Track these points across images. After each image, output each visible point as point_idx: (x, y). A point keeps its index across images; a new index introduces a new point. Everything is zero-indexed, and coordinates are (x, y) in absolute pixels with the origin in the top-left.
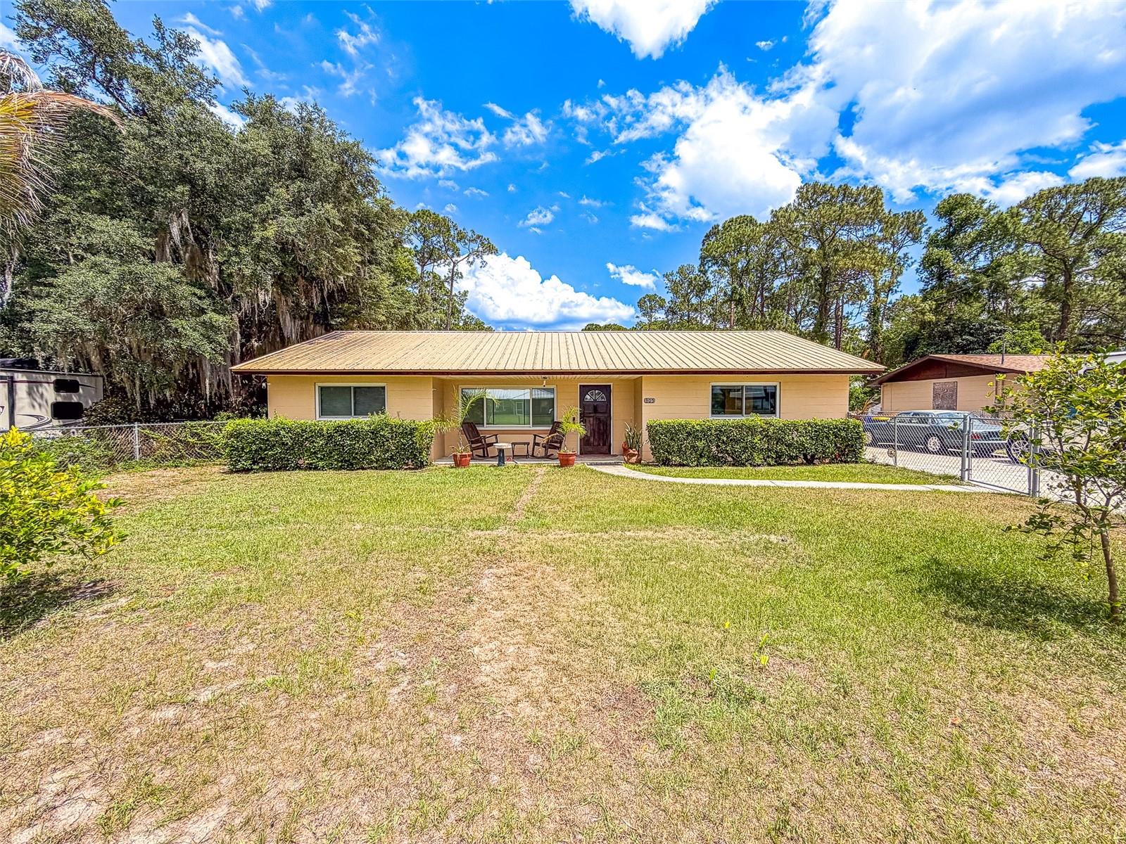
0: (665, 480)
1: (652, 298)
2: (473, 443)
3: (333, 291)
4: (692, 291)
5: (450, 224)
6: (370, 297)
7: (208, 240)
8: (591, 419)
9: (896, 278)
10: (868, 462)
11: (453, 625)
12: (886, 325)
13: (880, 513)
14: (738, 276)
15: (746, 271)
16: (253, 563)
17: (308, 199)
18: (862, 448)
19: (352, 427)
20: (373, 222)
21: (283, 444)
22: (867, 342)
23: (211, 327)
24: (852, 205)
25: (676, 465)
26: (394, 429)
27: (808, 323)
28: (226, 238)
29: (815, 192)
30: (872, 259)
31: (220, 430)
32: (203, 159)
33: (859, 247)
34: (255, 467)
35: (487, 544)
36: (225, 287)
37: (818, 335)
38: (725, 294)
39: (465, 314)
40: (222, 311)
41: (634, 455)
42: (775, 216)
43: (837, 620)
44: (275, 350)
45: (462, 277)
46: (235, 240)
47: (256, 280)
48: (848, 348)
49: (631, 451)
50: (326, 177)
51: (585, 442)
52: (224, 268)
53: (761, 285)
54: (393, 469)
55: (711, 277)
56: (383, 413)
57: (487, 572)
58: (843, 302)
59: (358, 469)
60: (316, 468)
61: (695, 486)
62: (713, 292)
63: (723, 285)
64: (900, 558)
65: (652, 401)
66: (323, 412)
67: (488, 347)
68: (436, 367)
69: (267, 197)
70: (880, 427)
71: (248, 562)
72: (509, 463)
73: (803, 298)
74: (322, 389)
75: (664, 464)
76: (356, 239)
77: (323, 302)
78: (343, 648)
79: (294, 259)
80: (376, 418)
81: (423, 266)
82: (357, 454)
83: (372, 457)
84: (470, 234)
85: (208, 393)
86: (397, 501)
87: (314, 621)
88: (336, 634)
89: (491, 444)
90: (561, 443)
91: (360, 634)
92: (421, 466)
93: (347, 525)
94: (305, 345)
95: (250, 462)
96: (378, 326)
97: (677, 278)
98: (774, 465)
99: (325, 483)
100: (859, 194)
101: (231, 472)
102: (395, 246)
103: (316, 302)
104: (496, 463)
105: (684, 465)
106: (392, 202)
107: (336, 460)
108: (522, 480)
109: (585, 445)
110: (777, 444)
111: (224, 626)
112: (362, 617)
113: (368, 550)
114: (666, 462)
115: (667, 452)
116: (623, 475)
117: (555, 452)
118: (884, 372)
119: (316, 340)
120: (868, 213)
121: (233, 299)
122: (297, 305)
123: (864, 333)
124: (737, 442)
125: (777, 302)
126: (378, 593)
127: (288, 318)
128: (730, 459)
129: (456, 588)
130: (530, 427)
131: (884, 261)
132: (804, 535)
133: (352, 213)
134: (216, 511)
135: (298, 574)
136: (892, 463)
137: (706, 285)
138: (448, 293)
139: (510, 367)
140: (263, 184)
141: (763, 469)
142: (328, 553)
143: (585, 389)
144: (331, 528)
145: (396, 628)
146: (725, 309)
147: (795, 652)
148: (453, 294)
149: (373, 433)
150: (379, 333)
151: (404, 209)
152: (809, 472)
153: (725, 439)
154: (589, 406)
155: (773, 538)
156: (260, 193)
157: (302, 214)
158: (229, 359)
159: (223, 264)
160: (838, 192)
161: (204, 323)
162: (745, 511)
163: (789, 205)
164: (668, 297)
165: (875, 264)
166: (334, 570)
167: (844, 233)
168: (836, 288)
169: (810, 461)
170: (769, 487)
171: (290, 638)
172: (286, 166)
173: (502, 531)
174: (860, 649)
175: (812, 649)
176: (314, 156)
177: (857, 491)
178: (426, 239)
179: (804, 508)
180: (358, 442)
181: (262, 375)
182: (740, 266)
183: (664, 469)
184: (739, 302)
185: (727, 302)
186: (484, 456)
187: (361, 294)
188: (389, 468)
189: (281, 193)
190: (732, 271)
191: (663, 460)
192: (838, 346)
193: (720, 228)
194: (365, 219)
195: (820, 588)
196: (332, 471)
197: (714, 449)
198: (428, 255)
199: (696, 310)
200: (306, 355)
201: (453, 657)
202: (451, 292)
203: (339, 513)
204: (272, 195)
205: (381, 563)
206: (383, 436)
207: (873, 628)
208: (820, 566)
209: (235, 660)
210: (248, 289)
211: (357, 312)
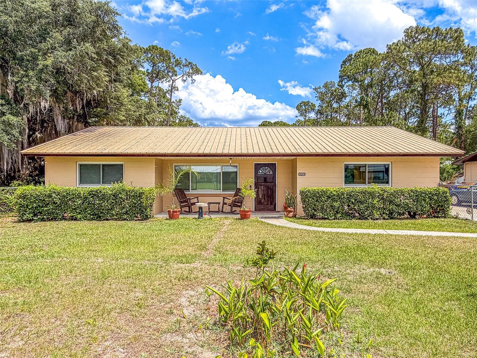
0: (311, 229)
1: (306, 104)
2: (182, 202)
3: (90, 99)
4: (333, 99)
5: (171, 55)
6: (115, 104)
7: (8, 67)
8: (263, 187)
9: (474, 90)
10: (453, 218)
11: (158, 330)
12: (468, 122)
13: (459, 253)
14: (365, 89)
15: (370, 86)
16: (28, 285)
17: (75, 40)
18: (449, 207)
19: (100, 191)
20: (117, 54)
21: (54, 203)
22: (454, 134)
23: (9, 124)
24: (442, 41)
25: (320, 219)
26: (128, 193)
27: (413, 121)
28: (20, 66)
29: (416, 33)
30: (456, 77)
31: (13, 193)
32: (7, 14)
33: (448, 69)
34: (35, 218)
35: (186, 273)
36: (18, 97)
37: (421, 130)
38: (356, 101)
39: (180, 115)
40: (16, 114)
41: (291, 211)
42: (389, 48)
43: (422, 330)
44: (51, 139)
45: (178, 90)
46: (26, 67)
47: (39, 93)
48: (441, 137)
49: (289, 209)
50: (87, 25)
51: (258, 202)
52: (18, 85)
53: (380, 96)
54: (127, 220)
55: (346, 89)
56: (121, 182)
57: (184, 293)
58: (437, 107)
59: (104, 220)
60: (76, 219)
61: (331, 233)
62: (348, 99)
63: (354, 95)
64: (470, 286)
65: (304, 174)
66: (81, 182)
67: (193, 137)
68: (157, 151)
69: (48, 39)
70: (462, 193)
71: (24, 284)
72: (206, 217)
73: (410, 103)
74: (81, 165)
75: (312, 218)
76: (106, 66)
77: (83, 107)
78: (82, 345)
79: (65, 79)
80: (116, 186)
81: (152, 83)
82: (103, 210)
83: (113, 212)
84: (184, 62)
85: (5, 168)
86: (128, 242)
87: (65, 326)
88: (78, 335)
89: (194, 204)
90: (241, 203)
91: (95, 335)
92: (146, 218)
93: (93, 259)
94: (70, 136)
95: (32, 215)
96: (120, 123)
97: (323, 90)
98: (388, 219)
99: (81, 230)
100: (447, 34)
101: (19, 221)
102: (132, 70)
103: (79, 107)
104: (197, 216)
105: (325, 219)
106: (130, 40)
107: (89, 214)
108: (214, 228)
109: (258, 204)
110: (390, 204)
111: (4, 329)
112: (97, 323)
113: (105, 277)
114: (313, 217)
115: (314, 209)
116: (283, 225)
117: (238, 209)
118: (463, 155)
119: (78, 133)
120: (453, 46)
121: (24, 105)
122: (66, 109)
123: (453, 127)
124: (361, 203)
125: (392, 106)
126: (109, 307)
127: (60, 118)
128: (357, 215)
129: (163, 304)
130: (220, 192)
131: (465, 78)
132: (404, 269)
133: (103, 48)
134: (6, 248)
135: (57, 293)
136: (470, 218)
137: (343, 95)
138: (169, 101)
139: (207, 151)
140: (45, 30)
141: (379, 222)
142: (78, 278)
143: (258, 166)
144: (82, 261)
145: (119, 331)
146: (356, 111)
147: (391, 352)
148: (172, 101)
149: (114, 196)
150: (120, 128)
151: (138, 45)
152: (412, 224)
153: (353, 201)
154: (260, 177)
155: (383, 271)
156: (43, 36)
157: (70, 50)
158: (20, 146)
159: (17, 82)
160: (433, 32)
161: (4, 121)
162: (364, 252)
163: (399, 41)
164: (317, 103)
165: (459, 80)
166: (81, 290)
167: (438, 59)
168: (432, 96)
169: (413, 216)
170: (383, 235)
171: (48, 337)
172: (61, 18)
173: (197, 264)
174: (436, 350)
175: (403, 350)
176: (79, 11)
177: (443, 237)
178: (154, 65)
179: (406, 250)
180: (104, 202)
181: (41, 156)
182: (366, 82)
183: (311, 221)
184: (366, 106)
185: (357, 106)
186: (189, 212)
187: (109, 102)
188: (125, 219)
189: (57, 36)
190: (361, 85)
191: (311, 215)
192: (435, 137)
193: (353, 56)
194: (113, 53)
195: (411, 308)
196: (86, 222)
197: (346, 207)
198: (155, 75)
199: (336, 112)
200: (71, 143)
201: (156, 352)
202: (171, 99)
203: (88, 251)
204: (51, 37)
205: (113, 286)
206: (121, 198)
207: (447, 336)
208: (414, 291)
209: (9, 352)
210: (34, 99)
211: (106, 114)
